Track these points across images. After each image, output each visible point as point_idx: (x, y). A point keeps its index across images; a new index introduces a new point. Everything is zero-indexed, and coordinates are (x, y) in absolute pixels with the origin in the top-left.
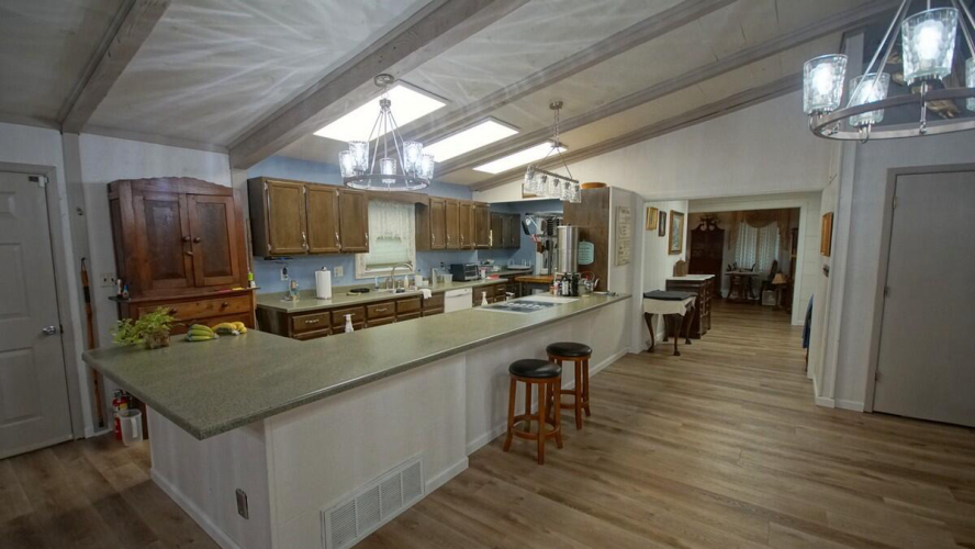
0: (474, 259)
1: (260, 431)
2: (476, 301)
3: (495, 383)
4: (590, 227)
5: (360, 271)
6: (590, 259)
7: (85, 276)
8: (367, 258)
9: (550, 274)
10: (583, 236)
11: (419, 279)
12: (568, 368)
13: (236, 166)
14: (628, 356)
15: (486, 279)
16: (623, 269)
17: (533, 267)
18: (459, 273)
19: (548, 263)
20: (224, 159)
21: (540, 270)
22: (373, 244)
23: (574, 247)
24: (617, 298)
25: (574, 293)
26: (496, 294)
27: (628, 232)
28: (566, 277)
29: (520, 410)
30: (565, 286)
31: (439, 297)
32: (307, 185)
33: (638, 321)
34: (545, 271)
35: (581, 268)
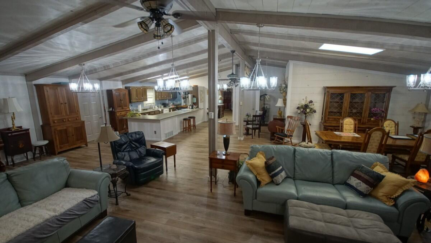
0: (167, 102)
1: (160, 122)
2: (170, 111)
3: (181, 122)
4: (195, 94)
5: (145, 105)
6: (195, 101)
7: (104, 107)
8: (146, 102)
9: (186, 105)
10: (194, 96)
11: (156, 107)
12: (192, 120)
13: (123, 84)
14: (204, 122)
15: (171, 107)
16: (202, 103)
17: (181, 103)
18: (165, 105)
19: (185, 102)
20: (121, 82)
21: (183, 104)
22: (148, 99)
23: (192, 99)
24: (201, 109)
25: (192, 108)
26: (174, 109)
27: (203, 96)
28: (190, 105)
29: (185, 127)
30: (191, 107)
31: (162, 110)
32: (137, 87)
33: (206, 114)
34: (185, 104)
35: (194, 103)
